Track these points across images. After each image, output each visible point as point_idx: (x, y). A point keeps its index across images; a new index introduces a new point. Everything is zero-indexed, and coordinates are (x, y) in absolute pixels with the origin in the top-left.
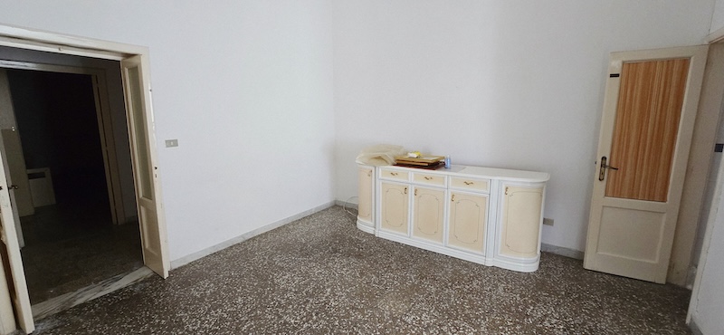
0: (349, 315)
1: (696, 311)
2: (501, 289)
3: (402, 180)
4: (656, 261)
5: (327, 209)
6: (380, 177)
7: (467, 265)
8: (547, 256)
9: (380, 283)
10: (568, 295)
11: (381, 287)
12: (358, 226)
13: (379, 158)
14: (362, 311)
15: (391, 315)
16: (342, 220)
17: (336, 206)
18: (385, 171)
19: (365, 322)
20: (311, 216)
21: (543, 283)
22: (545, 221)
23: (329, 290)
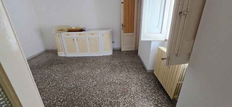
0: (63, 79)
1: (139, 53)
2: (105, 60)
3: (71, 37)
4: (133, 46)
5: (43, 53)
6: (63, 37)
7: (96, 57)
8: (114, 50)
9: (71, 68)
10: (119, 57)
11: (72, 69)
12: (58, 55)
13: (61, 30)
14: (68, 76)
15: (77, 74)
16: (51, 55)
17: (47, 51)
18: (64, 34)
19: (69, 78)
20: (37, 56)
21: (114, 56)
22: (113, 42)
23: (54, 75)
